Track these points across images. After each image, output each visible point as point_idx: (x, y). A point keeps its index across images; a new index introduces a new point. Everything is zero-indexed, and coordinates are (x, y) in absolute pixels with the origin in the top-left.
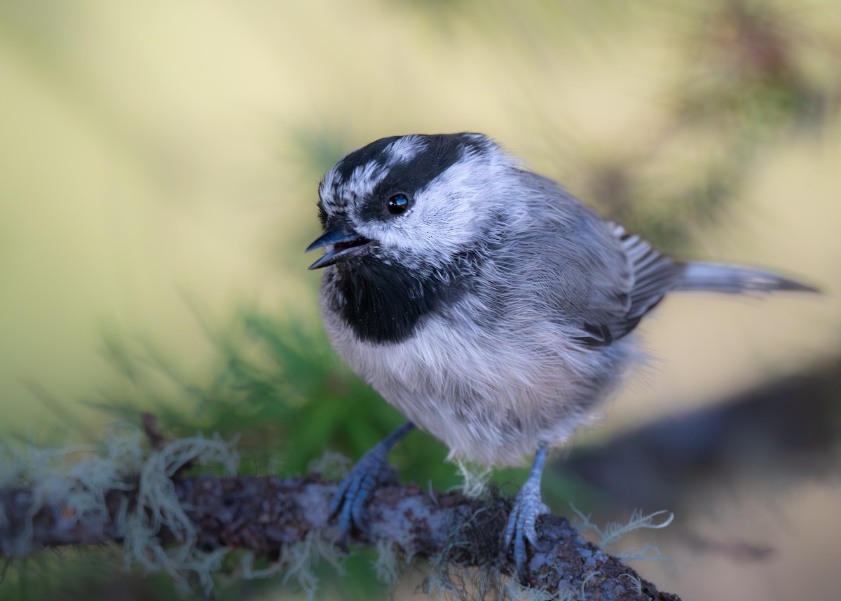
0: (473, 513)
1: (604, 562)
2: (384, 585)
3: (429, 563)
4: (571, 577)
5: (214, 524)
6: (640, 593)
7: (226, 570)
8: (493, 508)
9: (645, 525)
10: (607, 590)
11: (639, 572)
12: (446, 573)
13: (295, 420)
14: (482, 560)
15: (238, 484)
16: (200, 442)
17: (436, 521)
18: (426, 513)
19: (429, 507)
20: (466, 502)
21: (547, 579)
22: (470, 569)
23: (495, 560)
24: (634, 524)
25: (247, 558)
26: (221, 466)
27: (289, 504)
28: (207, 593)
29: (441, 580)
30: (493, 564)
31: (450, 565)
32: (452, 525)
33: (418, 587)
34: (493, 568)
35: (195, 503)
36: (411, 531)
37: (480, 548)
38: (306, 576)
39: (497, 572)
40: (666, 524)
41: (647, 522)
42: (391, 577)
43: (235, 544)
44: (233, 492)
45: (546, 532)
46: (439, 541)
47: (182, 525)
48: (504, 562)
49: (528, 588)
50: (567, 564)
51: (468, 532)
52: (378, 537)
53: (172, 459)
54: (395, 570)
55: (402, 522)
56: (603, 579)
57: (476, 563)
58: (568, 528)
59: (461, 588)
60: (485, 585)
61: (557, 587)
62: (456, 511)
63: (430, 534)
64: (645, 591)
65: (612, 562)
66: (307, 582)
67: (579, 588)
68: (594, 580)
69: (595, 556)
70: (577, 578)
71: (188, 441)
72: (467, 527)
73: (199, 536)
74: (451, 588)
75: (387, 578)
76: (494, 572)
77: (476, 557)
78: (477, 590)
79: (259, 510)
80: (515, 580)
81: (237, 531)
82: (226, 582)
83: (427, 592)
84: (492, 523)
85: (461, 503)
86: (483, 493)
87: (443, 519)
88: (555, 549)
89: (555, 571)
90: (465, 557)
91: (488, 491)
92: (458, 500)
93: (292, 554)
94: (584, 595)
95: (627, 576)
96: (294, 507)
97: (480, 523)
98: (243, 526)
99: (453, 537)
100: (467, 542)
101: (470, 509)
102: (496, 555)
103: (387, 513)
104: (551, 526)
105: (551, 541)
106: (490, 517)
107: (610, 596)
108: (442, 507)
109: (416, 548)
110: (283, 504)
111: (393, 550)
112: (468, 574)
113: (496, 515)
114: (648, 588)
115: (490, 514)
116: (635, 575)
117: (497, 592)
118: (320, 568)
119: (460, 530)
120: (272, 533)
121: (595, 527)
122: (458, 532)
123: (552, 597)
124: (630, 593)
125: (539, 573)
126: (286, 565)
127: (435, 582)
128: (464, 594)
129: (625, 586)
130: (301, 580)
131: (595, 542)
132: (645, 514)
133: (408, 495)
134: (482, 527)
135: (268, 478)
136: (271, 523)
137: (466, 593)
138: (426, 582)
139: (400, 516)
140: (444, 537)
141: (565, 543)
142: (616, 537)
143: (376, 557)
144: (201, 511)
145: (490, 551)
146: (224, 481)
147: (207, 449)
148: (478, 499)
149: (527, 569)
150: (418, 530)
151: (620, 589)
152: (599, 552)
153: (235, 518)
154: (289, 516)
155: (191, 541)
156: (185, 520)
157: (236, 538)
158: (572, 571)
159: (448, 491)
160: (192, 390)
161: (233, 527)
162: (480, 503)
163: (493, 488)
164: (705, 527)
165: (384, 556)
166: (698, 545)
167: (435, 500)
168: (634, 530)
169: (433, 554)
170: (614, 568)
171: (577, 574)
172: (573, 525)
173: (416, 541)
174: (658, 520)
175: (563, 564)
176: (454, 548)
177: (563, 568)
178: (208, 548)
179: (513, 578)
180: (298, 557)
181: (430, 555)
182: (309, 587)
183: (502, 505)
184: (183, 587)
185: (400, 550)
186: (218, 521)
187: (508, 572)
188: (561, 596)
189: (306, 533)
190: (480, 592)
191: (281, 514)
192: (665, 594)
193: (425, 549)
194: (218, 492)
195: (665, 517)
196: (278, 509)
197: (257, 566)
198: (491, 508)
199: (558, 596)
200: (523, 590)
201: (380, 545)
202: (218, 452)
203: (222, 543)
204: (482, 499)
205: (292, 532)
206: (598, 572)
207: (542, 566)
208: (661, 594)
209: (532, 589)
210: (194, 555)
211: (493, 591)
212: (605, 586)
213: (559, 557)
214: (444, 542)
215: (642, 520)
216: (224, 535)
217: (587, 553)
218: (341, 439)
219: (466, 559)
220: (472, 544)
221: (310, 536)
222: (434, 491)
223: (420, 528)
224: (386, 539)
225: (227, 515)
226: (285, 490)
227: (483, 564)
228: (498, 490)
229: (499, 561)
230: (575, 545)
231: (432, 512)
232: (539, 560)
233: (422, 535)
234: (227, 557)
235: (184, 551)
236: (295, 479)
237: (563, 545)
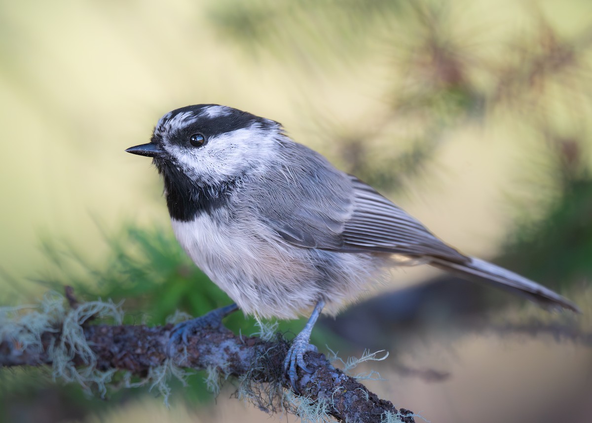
0: (266, 350)
1: (346, 381)
2: (212, 393)
3: (240, 380)
4: (326, 390)
5: (107, 354)
6: (368, 400)
7: (114, 382)
8: (279, 347)
9: (371, 359)
10: (348, 398)
11: (367, 387)
12: (249, 386)
13: (158, 293)
14: (271, 379)
15: (123, 330)
16: (100, 304)
17: (244, 354)
18: (238, 349)
19: (239, 346)
20: (262, 343)
21: (311, 390)
22: (264, 384)
23: (279, 379)
24: (364, 358)
25: (128, 375)
26: (112, 319)
27: (154, 342)
28: (103, 396)
29: (245, 390)
30: (278, 381)
31: (252, 381)
32: (253, 357)
33: (232, 395)
34: (278, 384)
35: (96, 341)
36: (228, 361)
37: (270, 371)
38: (163, 387)
39: (280, 385)
40: (384, 358)
41: (373, 357)
42: (216, 389)
43: (120, 367)
44: (120, 334)
45: (311, 362)
46: (245, 367)
47: (88, 353)
48: (284, 380)
49: (299, 396)
50: (323, 382)
51: (263, 361)
52: (208, 364)
53: (82, 314)
54: (218, 383)
55: (223, 355)
56: (345, 391)
57: (268, 381)
58: (325, 360)
59: (258, 395)
60: (273, 394)
61: (317, 395)
62: (256, 349)
63: (240, 362)
64: (371, 399)
65: (351, 381)
66: (164, 390)
67: (330, 397)
68: (340, 392)
69: (340, 377)
70: (329, 390)
71: (93, 303)
72: (262, 358)
73: (98, 361)
74: (252, 396)
75: (213, 388)
76: (278, 385)
77: (268, 376)
78: (268, 397)
79: (136, 346)
80: (291, 391)
81: (122, 359)
82: (114, 389)
83: (237, 398)
84: (278, 355)
85: (259, 344)
86: (272, 337)
87: (248, 353)
88: (316, 372)
89: (316, 386)
90: (261, 377)
91: (275, 337)
92: (256, 342)
93: (155, 373)
94: (333, 400)
95: (360, 390)
96: (157, 345)
97: (270, 356)
98: (125, 355)
99: (253, 364)
100: (262, 368)
101: (264, 347)
102: (279, 376)
103: (214, 349)
104: (314, 358)
105: (314, 368)
106: (277, 352)
107: (349, 402)
108: (247, 346)
109: (231, 370)
110: (150, 342)
111: (217, 372)
112: (262, 386)
113: (280, 351)
114: (372, 397)
115: (277, 350)
116: (365, 389)
117: (281, 398)
118: (172, 382)
119: (258, 360)
120: (143, 360)
121: (341, 359)
122: (256, 361)
123: (314, 401)
124: (361, 400)
125: (306, 387)
126: (151, 379)
127: (242, 391)
128: (260, 399)
129: (358, 396)
130: (161, 389)
131: (340, 369)
132: (372, 352)
133: (227, 338)
134: (272, 358)
135: (141, 327)
136: (143, 354)
137: (261, 398)
138: (237, 391)
139: (222, 351)
140: (248, 364)
141: (323, 369)
142: (353, 366)
143: (207, 376)
144: (100, 345)
145: (277, 373)
146: (114, 328)
147: (104, 308)
148: (269, 341)
149: (299, 385)
150: (232, 360)
151: (355, 397)
152: (343, 375)
153: (120, 351)
154: (154, 350)
155: (93, 364)
156: (90, 351)
157: (121, 363)
158: (326, 386)
159: (250, 336)
160: (95, 273)
161: (119, 356)
162: (271, 344)
163: (279, 335)
164: (408, 360)
165: (212, 375)
166: (404, 371)
167: (243, 341)
168: (364, 361)
169: (241, 374)
170: (352, 385)
171: (329, 388)
172: (327, 358)
173: (231, 366)
174: (379, 356)
175: (321, 382)
176: (255, 371)
177: (320, 384)
178: (104, 369)
179: (290, 390)
180: (159, 376)
181: (240, 375)
182: (165, 393)
183: (284, 345)
184: (88, 393)
185: (221, 371)
186: (110, 352)
187: (287, 386)
188: (319, 401)
189: (164, 360)
190: (269, 397)
191: (149, 349)
192: (383, 401)
193: (236, 371)
194: (110, 335)
195: (383, 354)
196: (147, 345)
197: (133, 380)
198: (277, 347)
199: (317, 401)
200: (296, 397)
201: (209, 368)
202: (111, 310)
203: (113, 366)
204: (271, 341)
205: (155, 360)
206: (343, 387)
207: (308, 383)
208: (380, 400)
209: (301, 397)
210: (95, 373)
211: (277, 398)
212: (347, 396)
213: (318, 378)
214: (249, 367)
215: (369, 355)
216: (113, 361)
217: (336, 375)
218: (185, 304)
219: (262, 378)
220: (266, 369)
221: (166, 362)
222: (242, 336)
223: (234, 358)
224: (212, 364)
225: (115, 349)
226: (151, 334)
227: (272, 380)
228: (282, 336)
229: (281, 380)
230: (329, 370)
231: (241, 349)
232: (306, 379)
233: (235, 363)
234: (115, 374)
235: (89, 370)
236: (158, 328)
237: (321, 370)
